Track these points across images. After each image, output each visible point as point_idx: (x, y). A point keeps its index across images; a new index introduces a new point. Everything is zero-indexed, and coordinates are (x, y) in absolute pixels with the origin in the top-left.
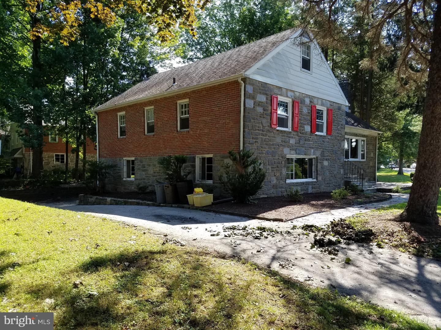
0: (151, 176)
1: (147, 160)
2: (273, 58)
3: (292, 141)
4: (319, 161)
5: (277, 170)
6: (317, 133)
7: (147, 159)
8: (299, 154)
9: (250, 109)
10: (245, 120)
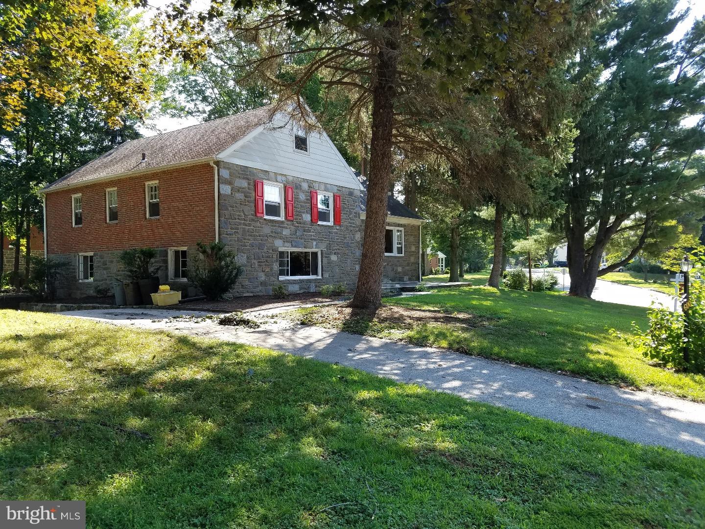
0: (114, 275)
1: (110, 255)
2: (255, 138)
3: (286, 232)
4: (324, 255)
5: (265, 265)
6: (320, 223)
7: (108, 254)
8: (295, 247)
9: (225, 195)
10: (220, 208)
